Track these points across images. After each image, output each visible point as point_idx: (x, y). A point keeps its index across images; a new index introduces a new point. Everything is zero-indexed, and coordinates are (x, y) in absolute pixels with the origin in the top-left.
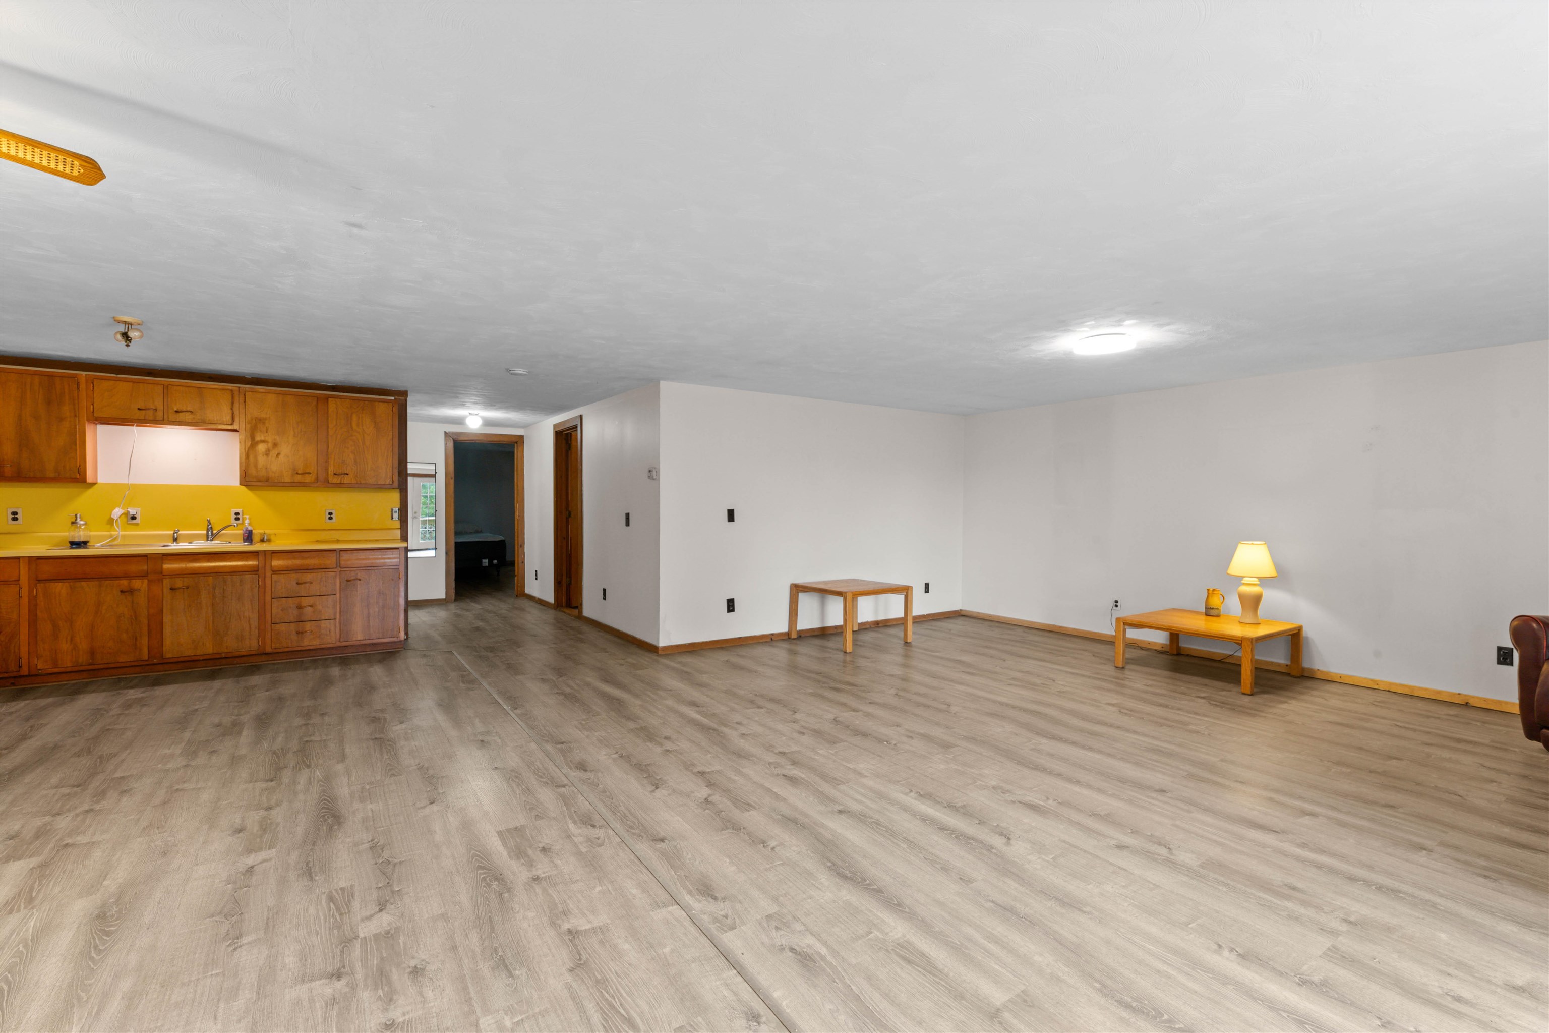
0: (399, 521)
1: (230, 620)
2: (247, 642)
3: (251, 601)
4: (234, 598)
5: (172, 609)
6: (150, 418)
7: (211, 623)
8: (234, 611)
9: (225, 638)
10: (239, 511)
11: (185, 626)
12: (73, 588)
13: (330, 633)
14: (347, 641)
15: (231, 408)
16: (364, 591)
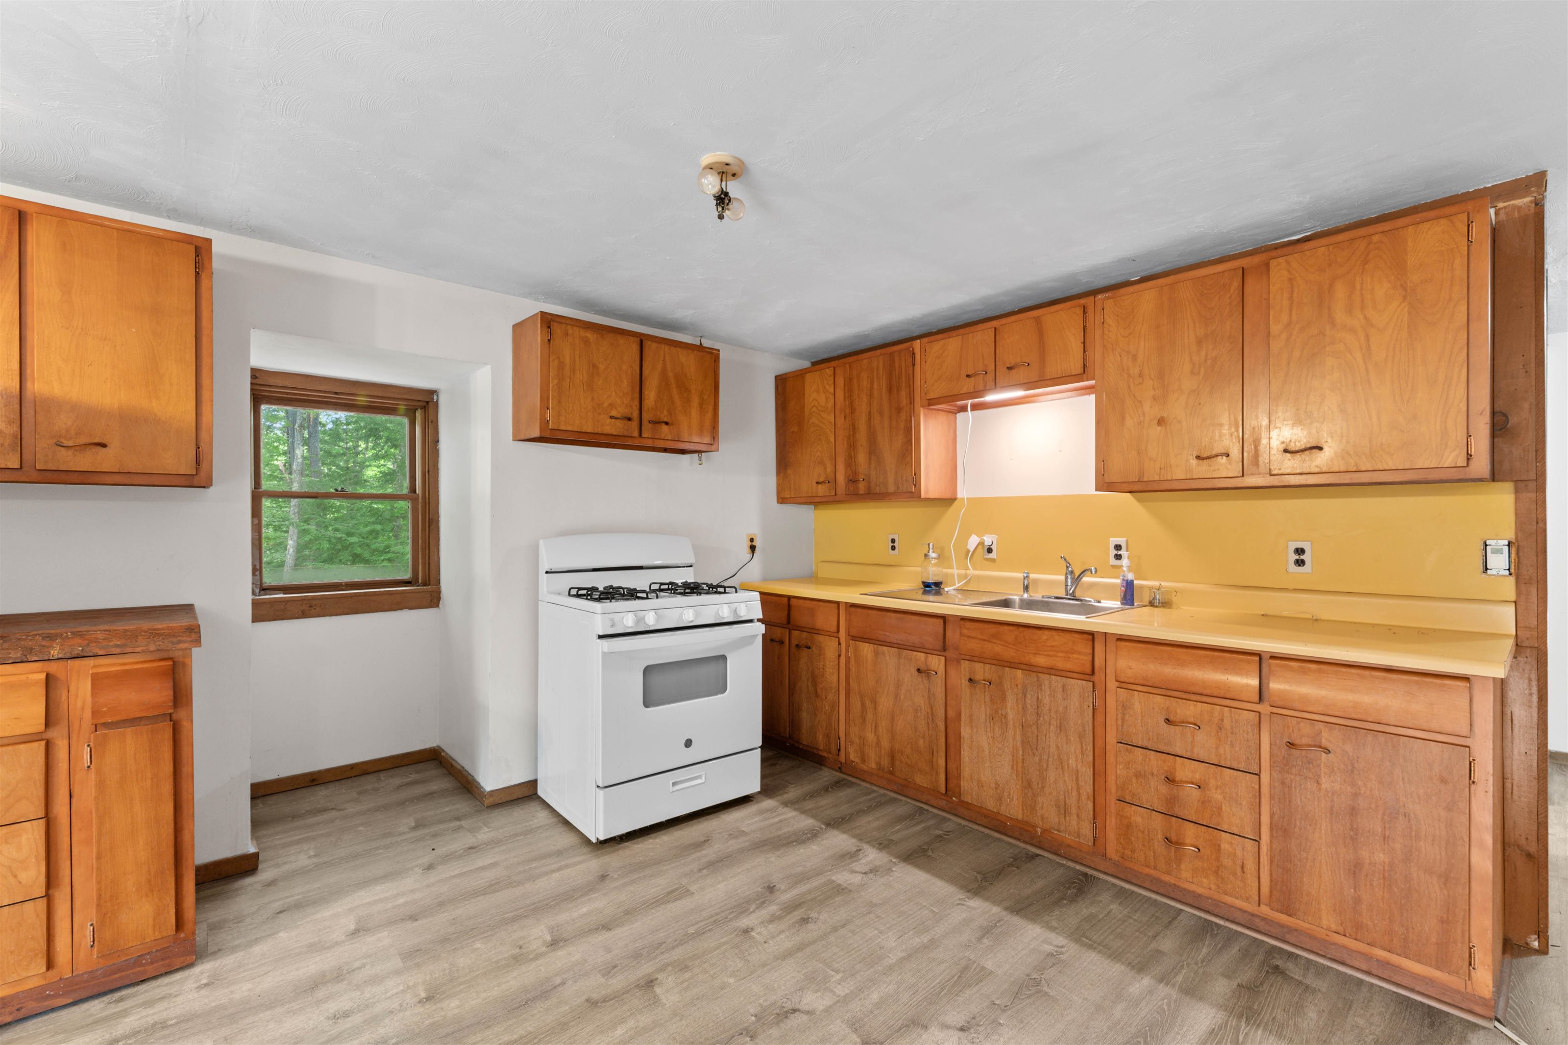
0: (1512, 579)
1: (1047, 766)
2: (1074, 823)
3: (1081, 736)
4: (1054, 722)
5: (971, 716)
6: (981, 387)
7: (1020, 760)
8: (1053, 749)
9: (1040, 799)
10: (1121, 541)
11: (987, 753)
12: (876, 654)
13: (1244, 872)
14: (1290, 916)
15: (1082, 341)
16: (1340, 788)
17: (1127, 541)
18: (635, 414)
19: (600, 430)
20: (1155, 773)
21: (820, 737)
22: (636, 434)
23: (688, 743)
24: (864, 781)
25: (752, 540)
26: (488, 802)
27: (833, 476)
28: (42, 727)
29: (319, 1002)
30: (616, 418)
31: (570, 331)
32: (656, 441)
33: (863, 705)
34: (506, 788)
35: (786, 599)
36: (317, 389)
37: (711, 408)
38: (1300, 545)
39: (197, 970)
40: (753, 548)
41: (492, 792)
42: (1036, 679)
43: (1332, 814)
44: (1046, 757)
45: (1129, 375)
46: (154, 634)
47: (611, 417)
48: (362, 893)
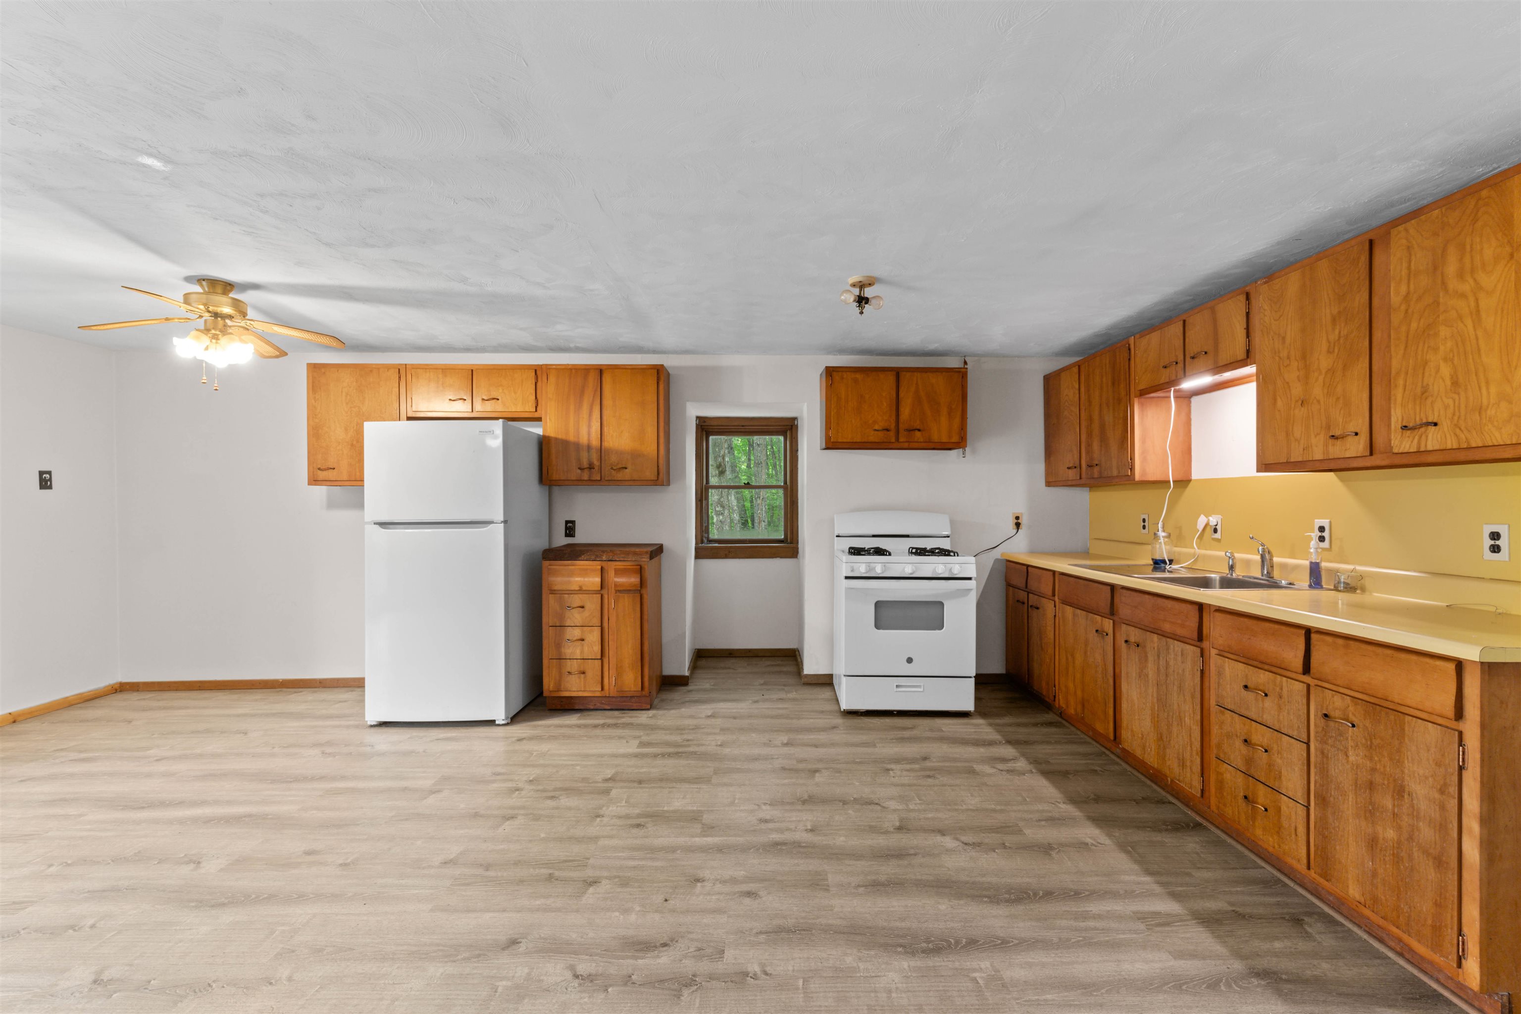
1: (1172, 722)
2: (1188, 775)
3: (1193, 697)
4: (1176, 683)
5: (1127, 673)
6: (1173, 378)
7: (1156, 715)
8: (1175, 707)
9: (1168, 751)
10: (1325, 523)
11: (1136, 706)
12: (1074, 615)
13: (1296, 835)
14: (1327, 881)
15: (1245, 327)
16: (1363, 762)
17: (1330, 522)
18: (893, 426)
19: (865, 440)
20: (1239, 734)
21: (1044, 684)
22: (893, 440)
23: (910, 660)
24: (1073, 726)
25: (1017, 518)
26: (804, 680)
27: (1078, 463)
28: (600, 589)
29: (682, 734)
30: (878, 431)
31: (845, 376)
32: (911, 444)
33: (1067, 659)
34: (815, 675)
35: (1025, 567)
36: (733, 424)
37: (959, 413)
38: (1495, 529)
39: (650, 712)
40: (1018, 525)
41: (807, 675)
42: (1165, 644)
43: (1356, 786)
44: (1171, 714)
45: (1280, 358)
46: (635, 554)
47: (876, 430)
48: (722, 704)
